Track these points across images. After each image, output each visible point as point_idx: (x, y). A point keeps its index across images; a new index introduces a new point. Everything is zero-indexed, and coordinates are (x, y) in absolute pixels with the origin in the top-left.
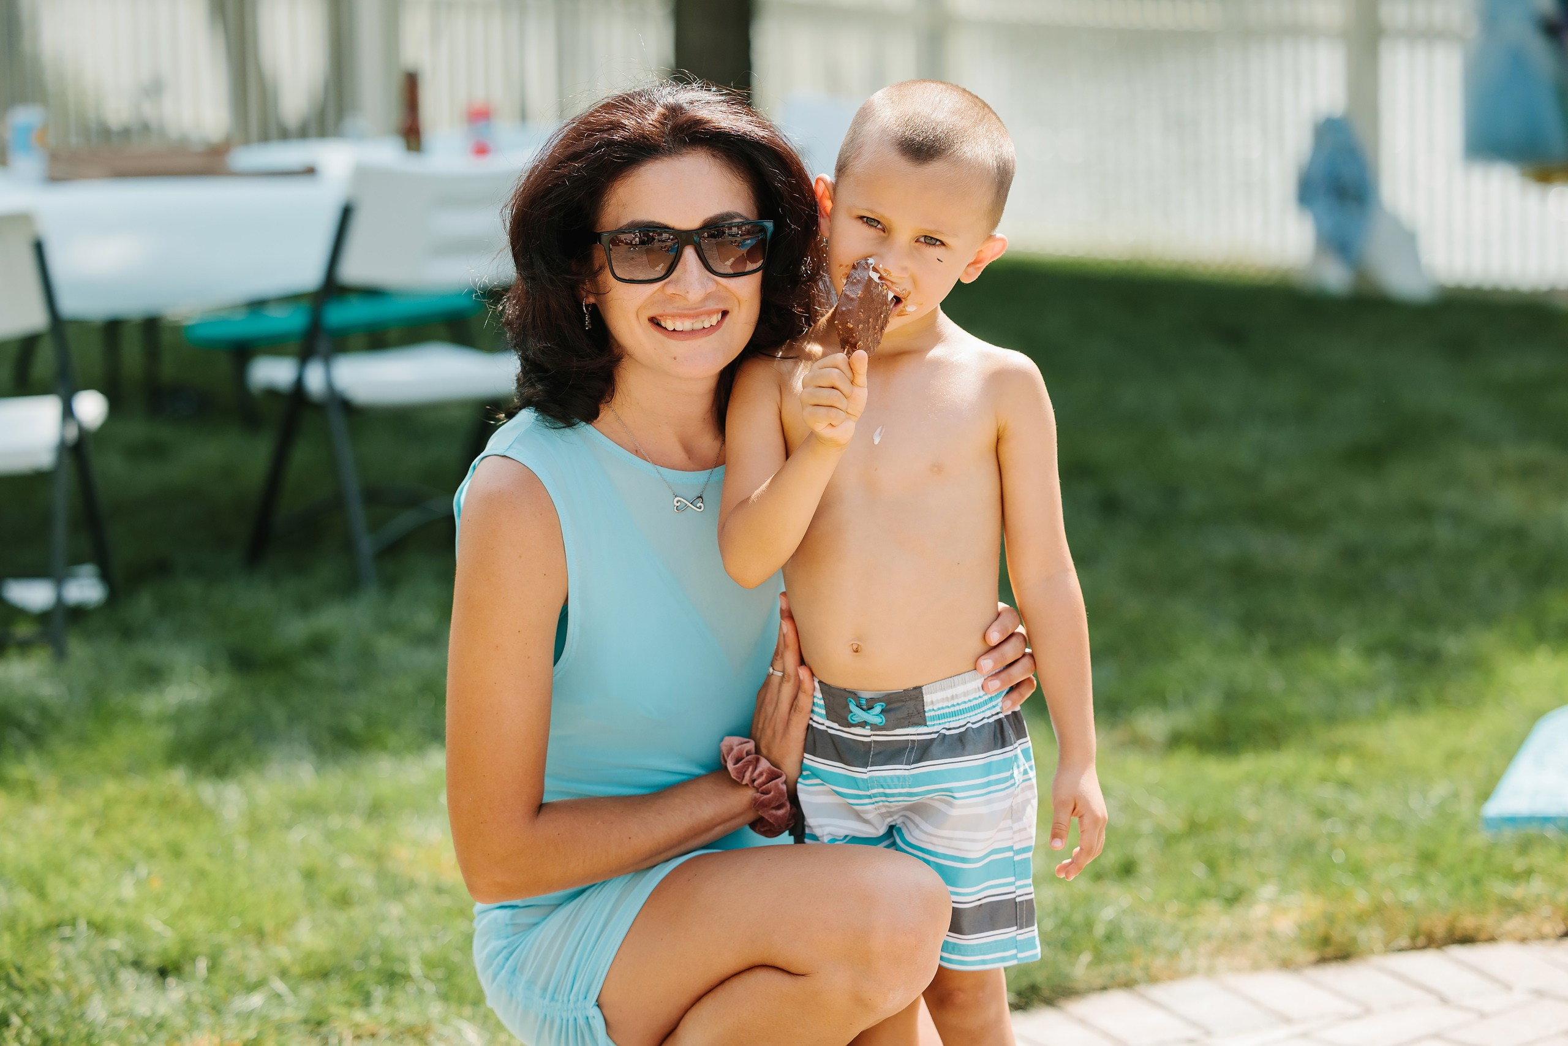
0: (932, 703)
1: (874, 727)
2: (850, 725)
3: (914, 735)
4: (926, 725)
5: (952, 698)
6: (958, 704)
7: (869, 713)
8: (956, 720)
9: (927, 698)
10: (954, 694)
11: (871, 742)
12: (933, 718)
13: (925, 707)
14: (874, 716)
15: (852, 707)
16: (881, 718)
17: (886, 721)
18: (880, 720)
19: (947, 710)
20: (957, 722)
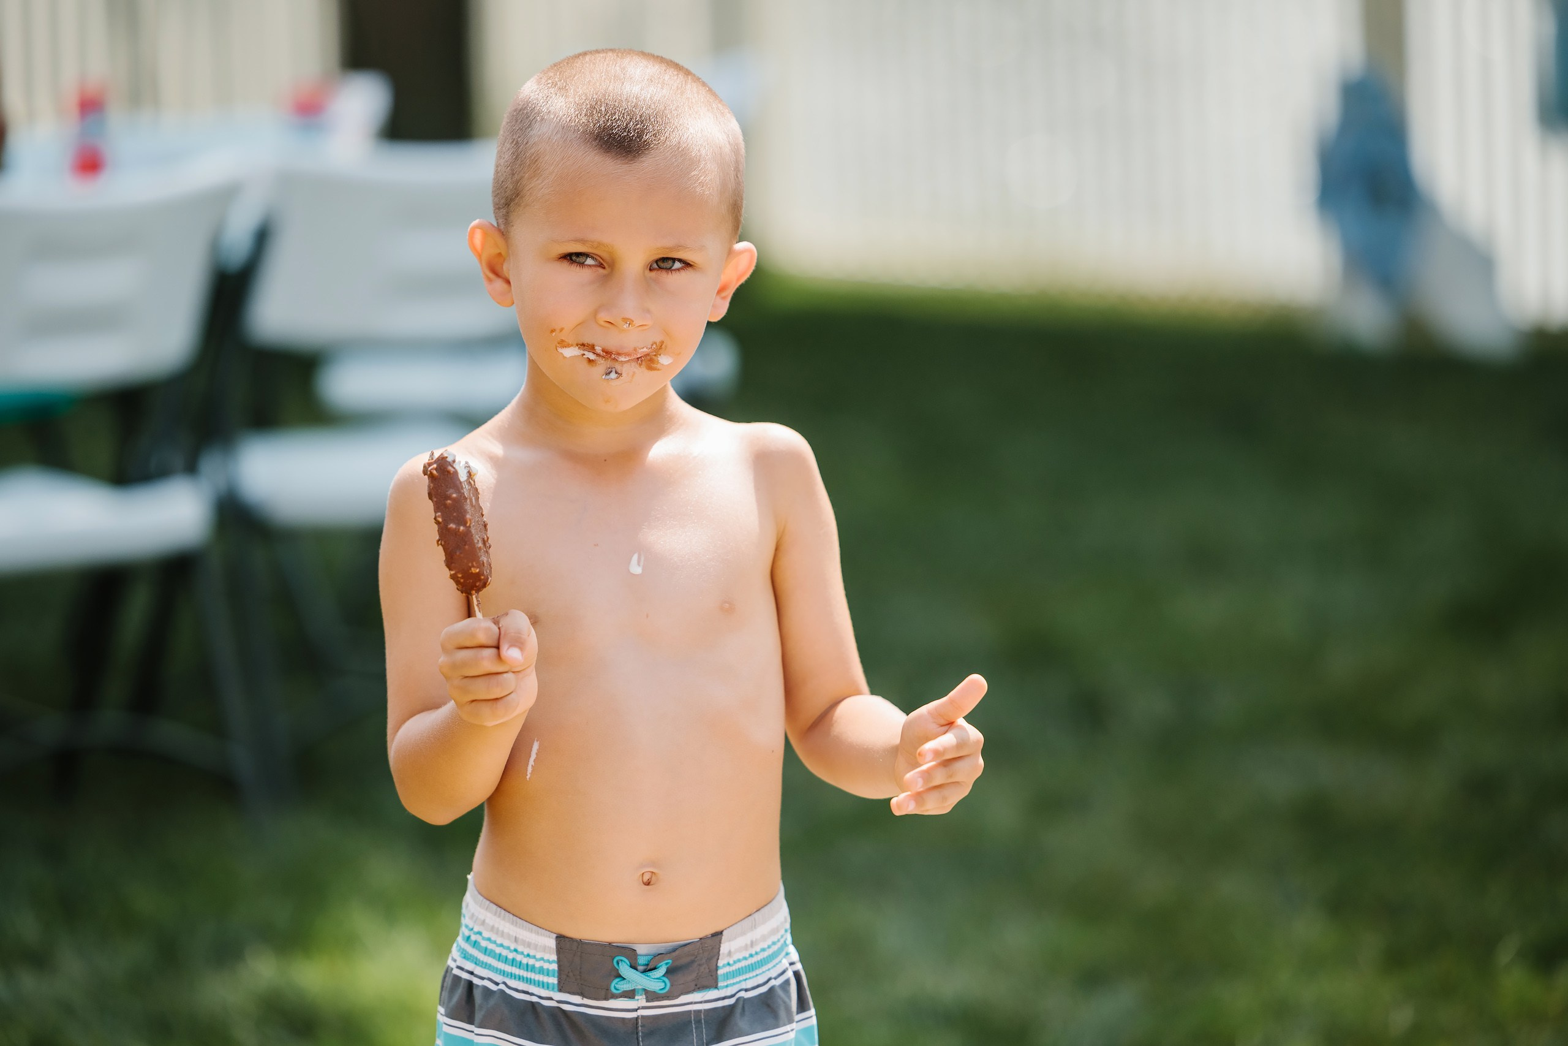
0: (730, 954)
1: (651, 996)
2: (615, 997)
3: (701, 1002)
4: (716, 987)
5: (752, 944)
6: (757, 953)
7: (647, 976)
8: (753, 977)
9: (724, 948)
10: (754, 940)
11: (637, 1019)
12: (727, 976)
13: (719, 961)
14: (656, 982)
15: (624, 969)
16: (664, 982)
17: (672, 985)
18: (662, 985)
19: (743, 964)
20: (755, 979)
